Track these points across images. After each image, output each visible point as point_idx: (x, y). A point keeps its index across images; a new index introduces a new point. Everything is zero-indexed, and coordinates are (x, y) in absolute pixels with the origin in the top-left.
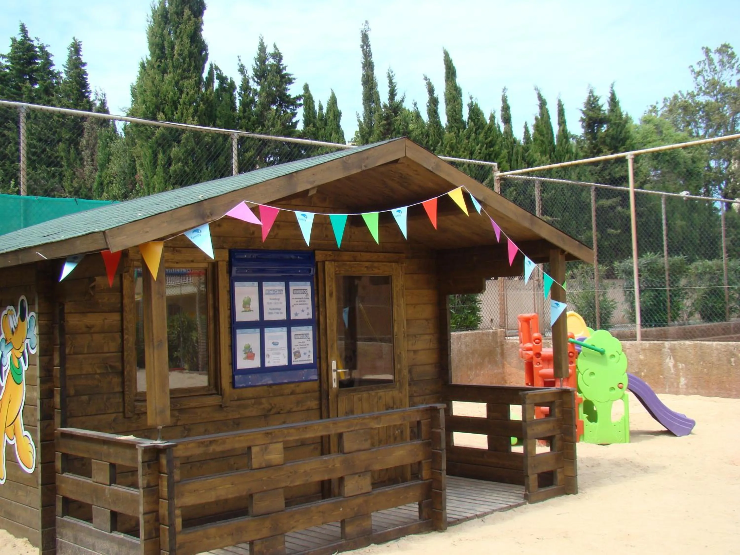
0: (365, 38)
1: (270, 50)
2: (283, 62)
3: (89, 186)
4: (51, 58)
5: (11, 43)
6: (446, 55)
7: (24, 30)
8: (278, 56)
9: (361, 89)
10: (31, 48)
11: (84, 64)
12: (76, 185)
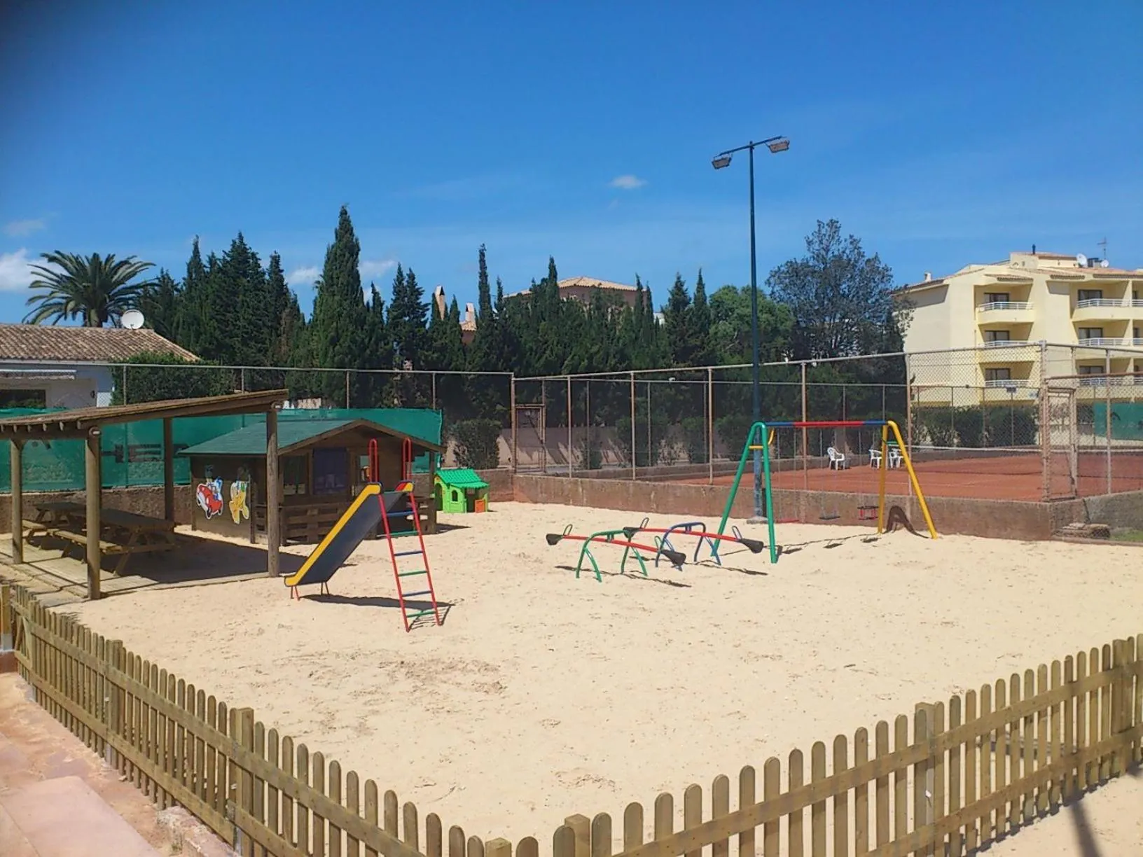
0: (482, 254)
1: (405, 273)
2: (416, 280)
3: (285, 360)
4: (259, 262)
5: (232, 243)
6: (552, 260)
7: (241, 237)
8: (412, 277)
9: (478, 292)
10: (245, 250)
11: (282, 271)
12: (275, 359)
